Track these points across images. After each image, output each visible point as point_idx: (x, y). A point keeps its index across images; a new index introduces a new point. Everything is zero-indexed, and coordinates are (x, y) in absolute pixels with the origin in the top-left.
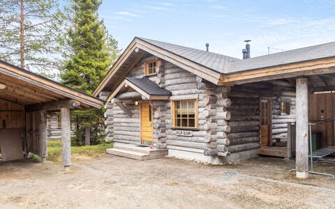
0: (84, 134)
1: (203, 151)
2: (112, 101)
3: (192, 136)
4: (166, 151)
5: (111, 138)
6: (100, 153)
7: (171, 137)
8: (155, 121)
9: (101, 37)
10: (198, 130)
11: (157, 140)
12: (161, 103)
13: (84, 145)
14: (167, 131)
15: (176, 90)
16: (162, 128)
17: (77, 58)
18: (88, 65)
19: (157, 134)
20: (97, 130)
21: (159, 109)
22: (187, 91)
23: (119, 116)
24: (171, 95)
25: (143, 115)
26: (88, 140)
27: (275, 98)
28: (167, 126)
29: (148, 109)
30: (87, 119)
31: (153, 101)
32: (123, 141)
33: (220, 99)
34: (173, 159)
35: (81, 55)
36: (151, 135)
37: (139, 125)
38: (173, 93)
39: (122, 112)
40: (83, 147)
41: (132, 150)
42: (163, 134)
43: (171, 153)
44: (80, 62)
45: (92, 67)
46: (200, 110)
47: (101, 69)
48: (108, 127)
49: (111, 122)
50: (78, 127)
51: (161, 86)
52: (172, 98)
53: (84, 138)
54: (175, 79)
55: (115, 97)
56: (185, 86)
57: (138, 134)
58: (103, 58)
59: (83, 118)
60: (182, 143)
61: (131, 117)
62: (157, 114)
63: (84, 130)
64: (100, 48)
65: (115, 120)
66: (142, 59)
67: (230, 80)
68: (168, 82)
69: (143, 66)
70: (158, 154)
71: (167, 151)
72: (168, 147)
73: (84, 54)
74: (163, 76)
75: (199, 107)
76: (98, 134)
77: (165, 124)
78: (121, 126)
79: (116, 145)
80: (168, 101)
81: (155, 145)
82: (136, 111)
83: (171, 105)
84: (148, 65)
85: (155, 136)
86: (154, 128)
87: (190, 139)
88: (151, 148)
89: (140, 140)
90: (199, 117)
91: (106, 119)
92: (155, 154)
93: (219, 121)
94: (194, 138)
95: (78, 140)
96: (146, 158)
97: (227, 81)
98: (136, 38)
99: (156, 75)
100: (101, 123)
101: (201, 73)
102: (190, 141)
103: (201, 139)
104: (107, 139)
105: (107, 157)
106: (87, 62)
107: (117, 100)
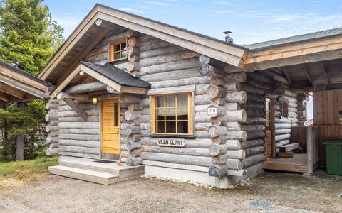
0: (15, 144)
1: (207, 169)
2: (59, 97)
3: (185, 147)
4: (141, 169)
5: (55, 151)
6: (40, 172)
7: (149, 148)
8: (124, 125)
9: (42, 16)
10: (193, 138)
11: (127, 153)
12: (134, 99)
13: (14, 159)
14: (143, 140)
15: (156, 80)
16: (136, 135)
17: (7, 41)
18: (22, 51)
19: (129, 143)
20: (33, 139)
21: (132, 107)
22: (176, 81)
23: (68, 119)
24: (149, 87)
25: (105, 117)
26: (20, 152)
27: (276, 96)
28: (143, 132)
29: (113, 108)
30: (20, 124)
31: (123, 95)
32: (73, 154)
33: (232, 91)
34: (153, 180)
35: (14, 36)
36: (117, 145)
37: (99, 131)
38: (153, 84)
39: (72, 113)
40: (14, 164)
41: (89, 168)
42: (137, 145)
43: (149, 172)
44: (11, 47)
45: (29, 53)
46: (197, 108)
47: (41, 57)
48: (51, 134)
49: (55, 128)
50: (6, 134)
51: (134, 75)
52: (151, 92)
53: (14, 150)
54: (156, 64)
55: (63, 91)
56: (173, 74)
57: (97, 144)
58: (44, 44)
59: (13, 123)
60: (166, 156)
61: (86, 121)
62: (129, 115)
63: (15, 139)
64: (40, 31)
65: (61, 125)
66: (104, 39)
67: (258, 60)
68: (144, 70)
69: (106, 48)
70: (131, 173)
71: (143, 168)
72: (145, 162)
73: (17, 36)
74: (137, 61)
75: (195, 104)
76: (36, 144)
77: (140, 130)
78: (70, 133)
79: (62, 159)
80: (144, 96)
81: (123, 159)
82: (93, 111)
83: (150, 102)
84: (112, 47)
85: (125, 147)
86: (122, 136)
87: (180, 150)
88: (119, 164)
89: (99, 152)
90: (197, 118)
91: (47, 123)
92: (127, 174)
93: (229, 124)
94: (187, 150)
95: (5, 154)
96: (114, 181)
97: (251, 61)
98: (97, 5)
99: (126, 61)
100: (39, 130)
101: (209, 50)
102: (181, 154)
103: (199, 150)
104: (49, 151)
105: (50, 179)
106: (21, 47)
107: (66, 96)
